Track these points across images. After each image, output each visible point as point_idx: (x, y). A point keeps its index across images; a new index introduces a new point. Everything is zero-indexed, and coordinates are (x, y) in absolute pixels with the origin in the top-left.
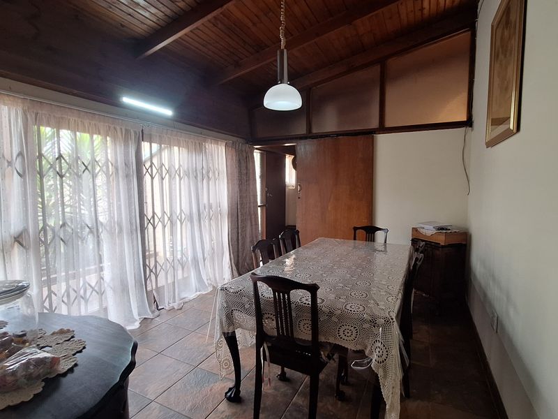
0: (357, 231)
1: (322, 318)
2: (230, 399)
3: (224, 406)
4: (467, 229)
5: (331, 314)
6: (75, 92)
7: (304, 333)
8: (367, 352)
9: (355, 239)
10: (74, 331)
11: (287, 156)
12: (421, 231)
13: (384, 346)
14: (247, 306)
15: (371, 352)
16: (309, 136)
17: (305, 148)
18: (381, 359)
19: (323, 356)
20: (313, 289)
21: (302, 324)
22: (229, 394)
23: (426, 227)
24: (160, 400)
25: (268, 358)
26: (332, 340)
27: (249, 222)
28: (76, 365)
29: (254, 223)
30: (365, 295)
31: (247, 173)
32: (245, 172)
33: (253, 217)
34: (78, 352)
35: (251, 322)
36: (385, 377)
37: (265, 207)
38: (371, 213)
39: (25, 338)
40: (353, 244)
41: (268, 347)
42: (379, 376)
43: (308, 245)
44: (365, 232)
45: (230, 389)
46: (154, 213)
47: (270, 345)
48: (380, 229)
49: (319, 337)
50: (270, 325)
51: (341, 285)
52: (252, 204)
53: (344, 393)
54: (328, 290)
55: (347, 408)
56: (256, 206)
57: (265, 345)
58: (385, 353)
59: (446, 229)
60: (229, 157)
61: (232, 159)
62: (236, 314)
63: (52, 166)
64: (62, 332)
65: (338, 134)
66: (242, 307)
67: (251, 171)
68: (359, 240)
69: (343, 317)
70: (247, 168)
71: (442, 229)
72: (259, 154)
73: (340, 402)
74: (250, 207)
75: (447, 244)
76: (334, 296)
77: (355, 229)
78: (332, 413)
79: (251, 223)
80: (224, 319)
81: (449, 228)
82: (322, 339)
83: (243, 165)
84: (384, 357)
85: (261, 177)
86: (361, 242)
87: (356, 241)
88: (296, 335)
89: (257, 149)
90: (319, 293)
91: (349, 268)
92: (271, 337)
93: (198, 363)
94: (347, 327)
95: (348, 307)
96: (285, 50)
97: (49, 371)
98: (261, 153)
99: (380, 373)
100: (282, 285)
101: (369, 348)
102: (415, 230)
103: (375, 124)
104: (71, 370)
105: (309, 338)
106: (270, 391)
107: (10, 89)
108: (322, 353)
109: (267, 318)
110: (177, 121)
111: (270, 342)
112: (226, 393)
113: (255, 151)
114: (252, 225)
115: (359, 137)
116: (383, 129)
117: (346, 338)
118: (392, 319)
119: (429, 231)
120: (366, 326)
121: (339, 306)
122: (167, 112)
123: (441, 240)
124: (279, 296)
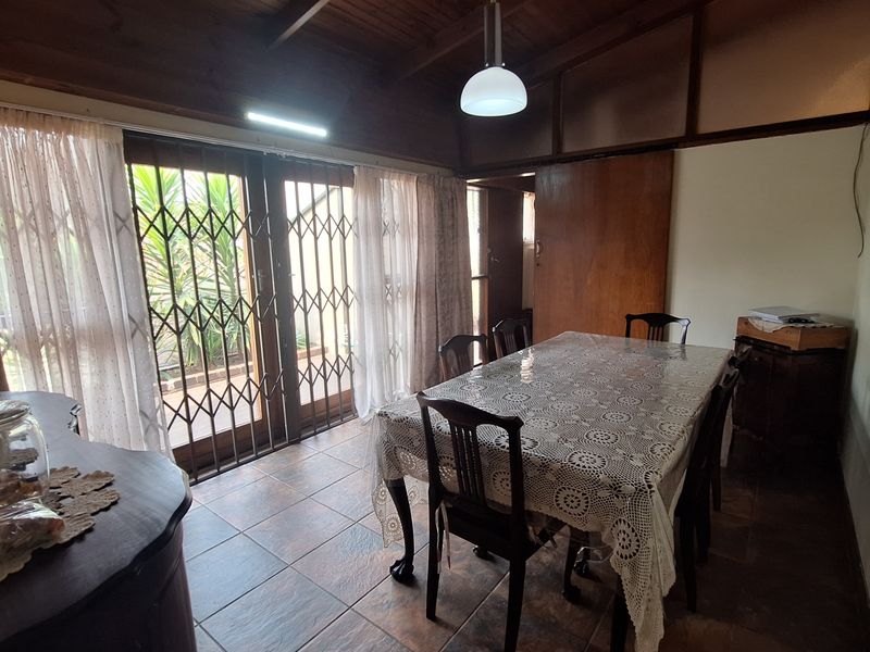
0: (634, 323)
1: (530, 473)
2: (396, 577)
3: (388, 586)
4: (852, 322)
5: (544, 466)
6: (179, 109)
7: (500, 492)
8: (604, 538)
9: (628, 335)
10: (112, 476)
11: (526, 195)
12: (756, 323)
13: (633, 531)
14: (416, 443)
15: (611, 538)
16: (558, 158)
17: (549, 179)
18: (626, 552)
19: (532, 535)
20: (513, 425)
21: (499, 478)
22: (395, 569)
23: (765, 316)
24: (298, 566)
25: (446, 526)
26: (545, 510)
27: (457, 303)
28: (90, 530)
29: (464, 306)
30: (613, 438)
31: (453, 225)
32: (450, 223)
33: (463, 296)
34: (102, 510)
35: (422, 466)
36: (634, 581)
37: (487, 280)
38: (663, 292)
39: (36, 483)
40: (623, 346)
41: (447, 509)
42: (622, 578)
43: (544, 344)
44: (647, 324)
45: (397, 563)
46: (304, 291)
47: (450, 506)
48: (675, 320)
49: (526, 503)
50: (449, 475)
51: (577, 417)
52: (461, 275)
53: (579, 590)
54: (551, 424)
55: (581, 615)
56: (468, 278)
57: (442, 504)
58: (634, 543)
59: (806, 322)
60: (424, 200)
61: (428, 204)
62: (401, 454)
63: (152, 224)
64: (98, 475)
65: (608, 152)
66: (408, 444)
67: (460, 222)
68: (635, 337)
69: (565, 475)
70: (453, 216)
71: (797, 320)
72: (477, 194)
73: (569, 605)
74: (458, 280)
75: (804, 348)
76: (557, 436)
77: (630, 318)
78: (553, 620)
79: (461, 305)
80: (384, 460)
81: (812, 319)
82: (531, 506)
83: (447, 212)
84: (633, 548)
85: (481, 230)
86: (638, 341)
87: (631, 339)
88: (488, 495)
89: (470, 184)
90: (524, 432)
91: (601, 387)
92: (452, 494)
93: (360, 516)
94: (571, 492)
95: (575, 459)
96: (498, 5)
97: (45, 538)
98: (480, 192)
99: (626, 574)
100: (464, 415)
101: (608, 530)
102: (743, 321)
103: (679, 130)
104: (80, 538)
105: (508, 502)
106: (459, 573)
107: (87, 113)
108: (530, 528)
109: (445, 465)
110: (335, 145)
111: (451, 503)
112: (392, 568)
113: (469, 187)
114: (461, 309)
115: (646, 155)
116: (694, 138)
117: (568, 509)
118: (650, 487)
119: (769, 325)
120: (603, 494)
121: (559, 455)
122: (319, 132)
123: (793, 341)
124: (460, 431)
